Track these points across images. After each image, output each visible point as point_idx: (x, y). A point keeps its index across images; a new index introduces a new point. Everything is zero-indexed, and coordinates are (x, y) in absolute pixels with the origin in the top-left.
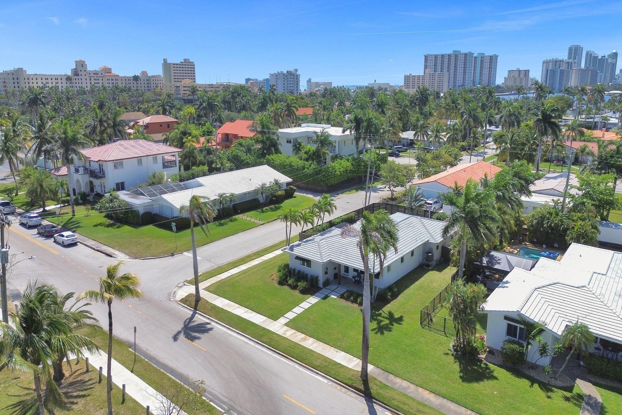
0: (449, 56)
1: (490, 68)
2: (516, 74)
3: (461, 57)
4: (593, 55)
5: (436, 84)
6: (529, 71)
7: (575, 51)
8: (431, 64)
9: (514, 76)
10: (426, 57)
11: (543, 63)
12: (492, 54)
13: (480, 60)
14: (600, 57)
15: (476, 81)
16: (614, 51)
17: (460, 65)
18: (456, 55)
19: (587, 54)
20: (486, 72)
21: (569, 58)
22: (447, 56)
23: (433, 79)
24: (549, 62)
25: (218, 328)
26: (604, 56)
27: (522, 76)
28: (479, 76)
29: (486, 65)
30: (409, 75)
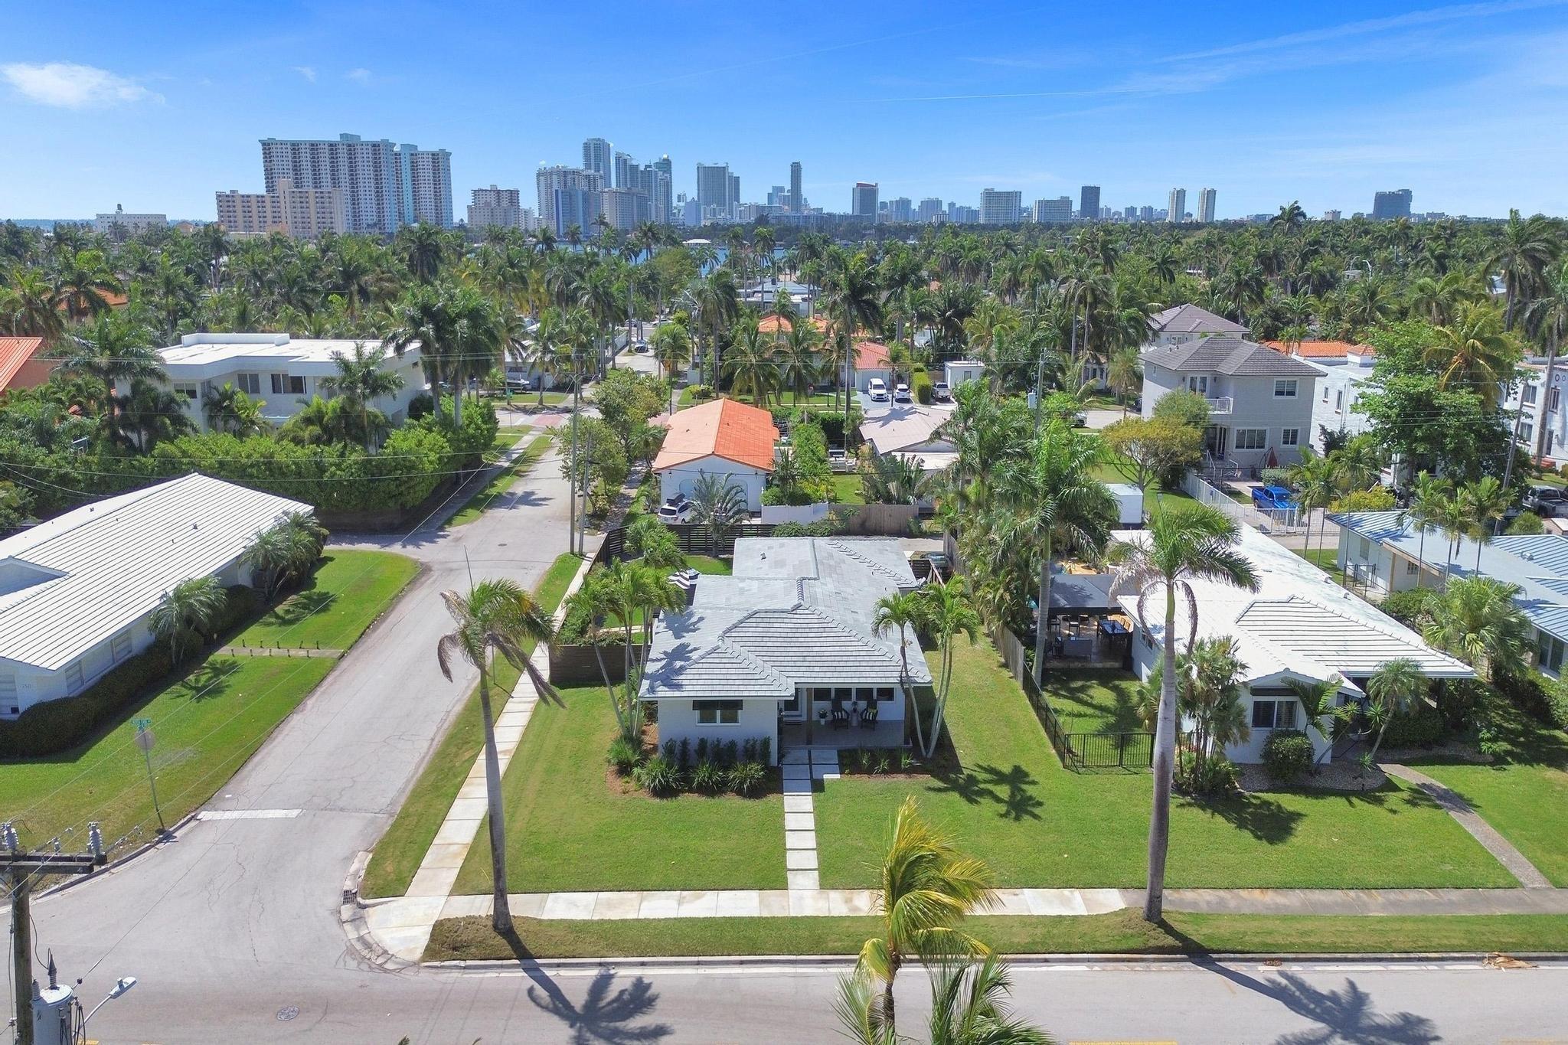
0: (332, 146)
1: (437, 182)
2: (492, 199)
3: (365, 151)
4: (628, 163)
5: (314, 220)
6: (517, 192)
7: (596, 151)
8: (284, 163)
9: (487, 204)
10: (267, 146)
11: (539, 175)
12: (435, 149)
13: (408, 162)
14: (642, 168)
15: (406, 214)
16: (665, 156)
17: (365, 172)
18: (351, 145)
19: (618, 159)
20: (427, 190)
21: (588, 166)
22: (326, 146)
23: (304, 205)
24: (551, 174)
25: (662, 976)
26: (650, 166)
27: (505, 203)
28: (411, 201)
29: (426, 174)
30: (228, 193)
